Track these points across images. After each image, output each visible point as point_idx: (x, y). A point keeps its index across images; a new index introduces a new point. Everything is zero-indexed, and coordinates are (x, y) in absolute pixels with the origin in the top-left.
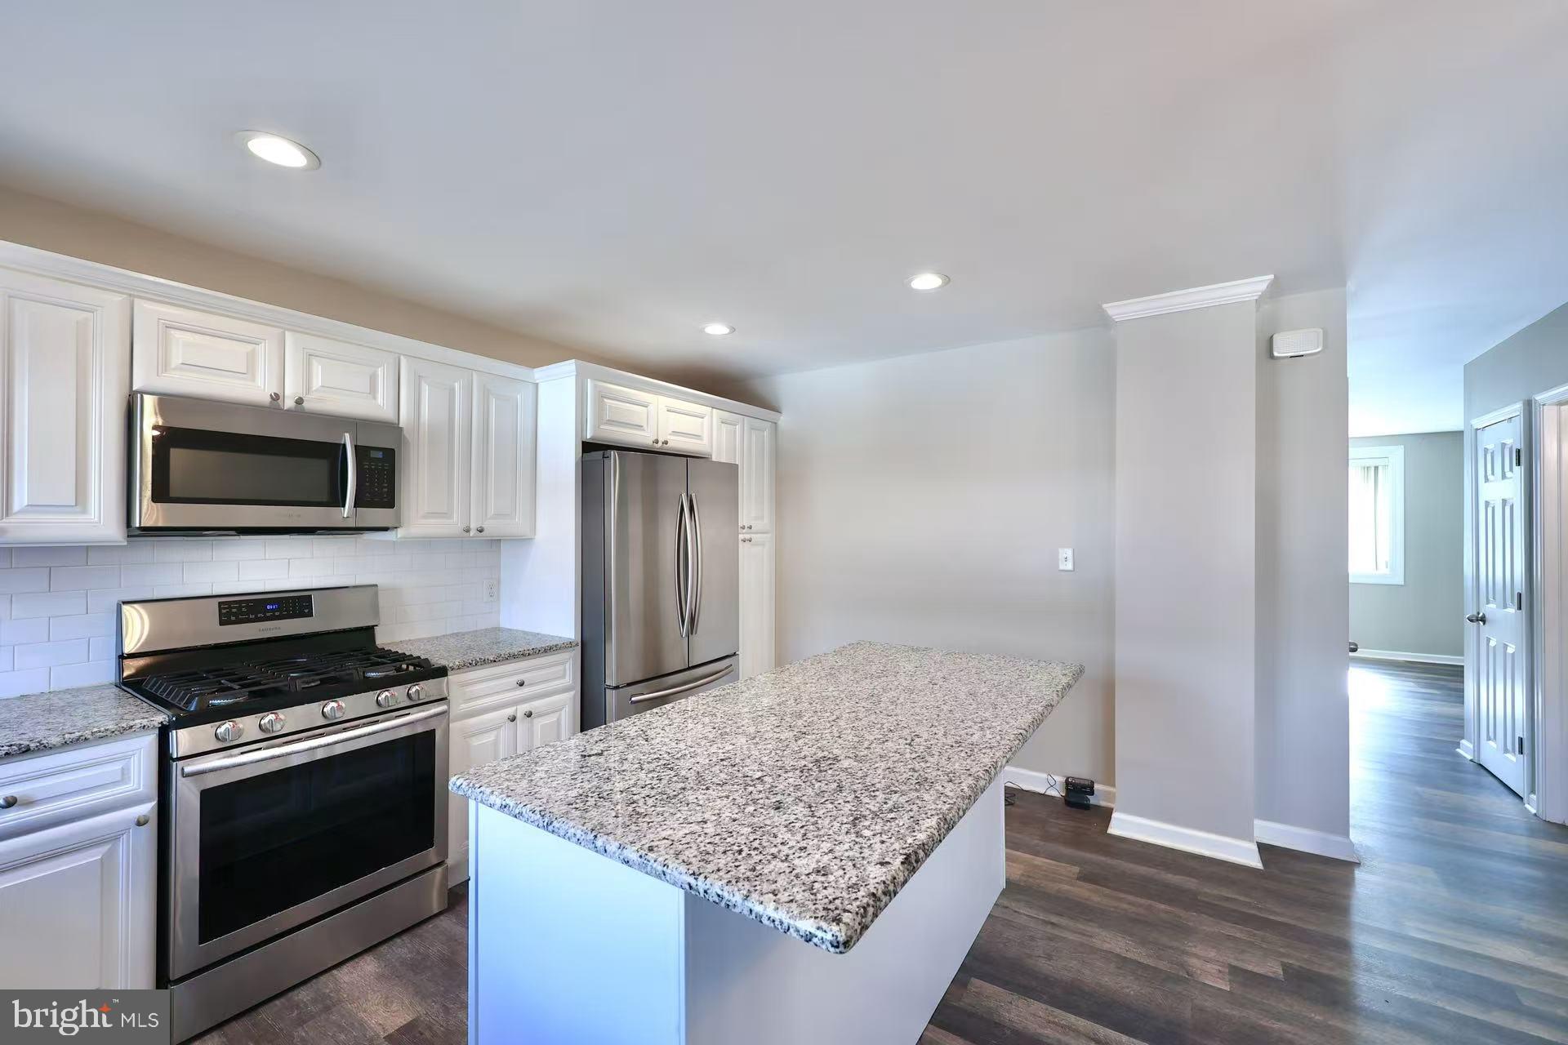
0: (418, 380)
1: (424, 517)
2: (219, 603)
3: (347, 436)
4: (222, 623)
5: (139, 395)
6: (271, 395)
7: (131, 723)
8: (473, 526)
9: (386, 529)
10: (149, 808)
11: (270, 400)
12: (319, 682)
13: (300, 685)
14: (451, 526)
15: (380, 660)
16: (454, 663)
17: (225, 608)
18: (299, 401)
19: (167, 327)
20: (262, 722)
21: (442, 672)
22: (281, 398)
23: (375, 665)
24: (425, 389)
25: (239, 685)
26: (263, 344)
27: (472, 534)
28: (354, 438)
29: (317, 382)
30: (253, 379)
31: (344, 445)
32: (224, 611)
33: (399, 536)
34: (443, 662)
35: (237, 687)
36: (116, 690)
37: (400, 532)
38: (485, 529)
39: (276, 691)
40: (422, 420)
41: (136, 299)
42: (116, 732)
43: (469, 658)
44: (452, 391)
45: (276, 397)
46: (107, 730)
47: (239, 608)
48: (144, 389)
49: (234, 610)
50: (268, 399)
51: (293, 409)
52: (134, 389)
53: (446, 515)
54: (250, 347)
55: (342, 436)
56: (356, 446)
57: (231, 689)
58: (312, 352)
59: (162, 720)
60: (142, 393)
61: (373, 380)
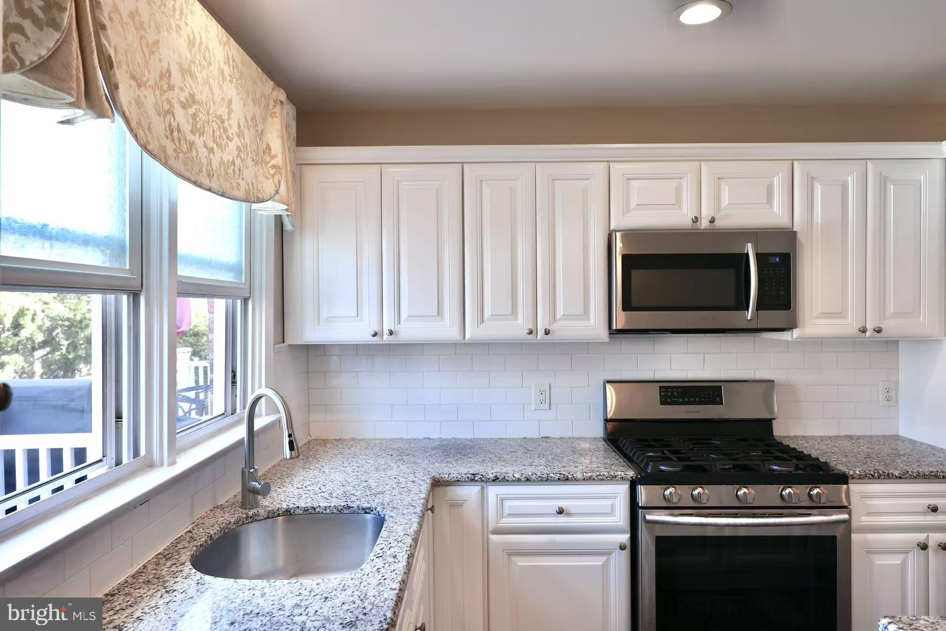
0: (810, 182)
1: (817, 318)
2: (660, 387)
3: (749, 245)
4: (662, 403)
5: (614, 233)
6: (692, 219)
7: (616, 474)
8: (870, 326)
9: (782, 330)
10: (625, 538)
11: (692, 222)
12: (731, 466)
13: (719, 466)
14: (848, 326)
15: (781, 455)
16: (854, 471)
17: (664, 392)
18: (712, 221)
19: (628, 179)
20: (694, 493)
21: (843, 479)
22: (699, 220)
23: (778, 460)
24: (818, 189)
25: (676, 457)
26: (685, 179)
27: (868, 334)
28: (756, 247)
29: (725, 201)
30: (680, 208)
31: (747, 254)
32: (663, 394)
33: (795, 336)
34: (843, 468)
35: (676, 459)
36: (603, 443)
37: (796, 333)
38: (884, 329)
39: (702, 469)
40: (815, 220)
41: (611, 163)
42: (608, 478)
43: (870, 468)
44: (845, 187)
45: (696, 220)
46: (604, 475)
47: (672, 392)
48: (616, 229)
49: (669, 394)
50: (690, 222)
51: (708, 228)
52: (611, 229)
53: (839, 315)
54: (677, 181)
55: (744, 246)
56: (756, 253)
57: (671, 460)
58: (721, 176)
59: (632, 475)
60: (616, 231)
61: (770, 188)
